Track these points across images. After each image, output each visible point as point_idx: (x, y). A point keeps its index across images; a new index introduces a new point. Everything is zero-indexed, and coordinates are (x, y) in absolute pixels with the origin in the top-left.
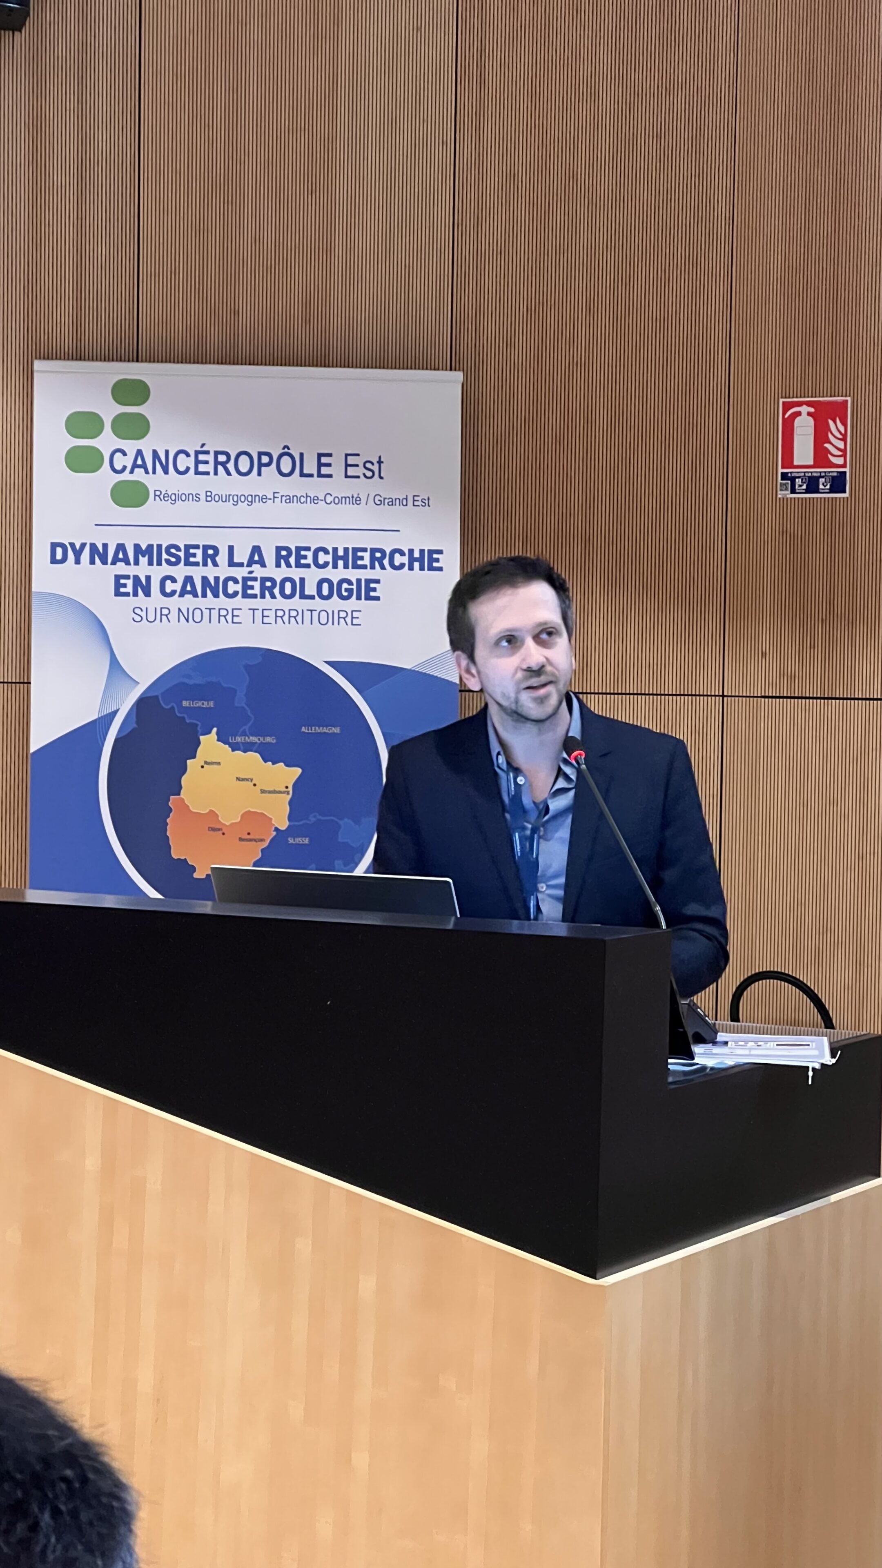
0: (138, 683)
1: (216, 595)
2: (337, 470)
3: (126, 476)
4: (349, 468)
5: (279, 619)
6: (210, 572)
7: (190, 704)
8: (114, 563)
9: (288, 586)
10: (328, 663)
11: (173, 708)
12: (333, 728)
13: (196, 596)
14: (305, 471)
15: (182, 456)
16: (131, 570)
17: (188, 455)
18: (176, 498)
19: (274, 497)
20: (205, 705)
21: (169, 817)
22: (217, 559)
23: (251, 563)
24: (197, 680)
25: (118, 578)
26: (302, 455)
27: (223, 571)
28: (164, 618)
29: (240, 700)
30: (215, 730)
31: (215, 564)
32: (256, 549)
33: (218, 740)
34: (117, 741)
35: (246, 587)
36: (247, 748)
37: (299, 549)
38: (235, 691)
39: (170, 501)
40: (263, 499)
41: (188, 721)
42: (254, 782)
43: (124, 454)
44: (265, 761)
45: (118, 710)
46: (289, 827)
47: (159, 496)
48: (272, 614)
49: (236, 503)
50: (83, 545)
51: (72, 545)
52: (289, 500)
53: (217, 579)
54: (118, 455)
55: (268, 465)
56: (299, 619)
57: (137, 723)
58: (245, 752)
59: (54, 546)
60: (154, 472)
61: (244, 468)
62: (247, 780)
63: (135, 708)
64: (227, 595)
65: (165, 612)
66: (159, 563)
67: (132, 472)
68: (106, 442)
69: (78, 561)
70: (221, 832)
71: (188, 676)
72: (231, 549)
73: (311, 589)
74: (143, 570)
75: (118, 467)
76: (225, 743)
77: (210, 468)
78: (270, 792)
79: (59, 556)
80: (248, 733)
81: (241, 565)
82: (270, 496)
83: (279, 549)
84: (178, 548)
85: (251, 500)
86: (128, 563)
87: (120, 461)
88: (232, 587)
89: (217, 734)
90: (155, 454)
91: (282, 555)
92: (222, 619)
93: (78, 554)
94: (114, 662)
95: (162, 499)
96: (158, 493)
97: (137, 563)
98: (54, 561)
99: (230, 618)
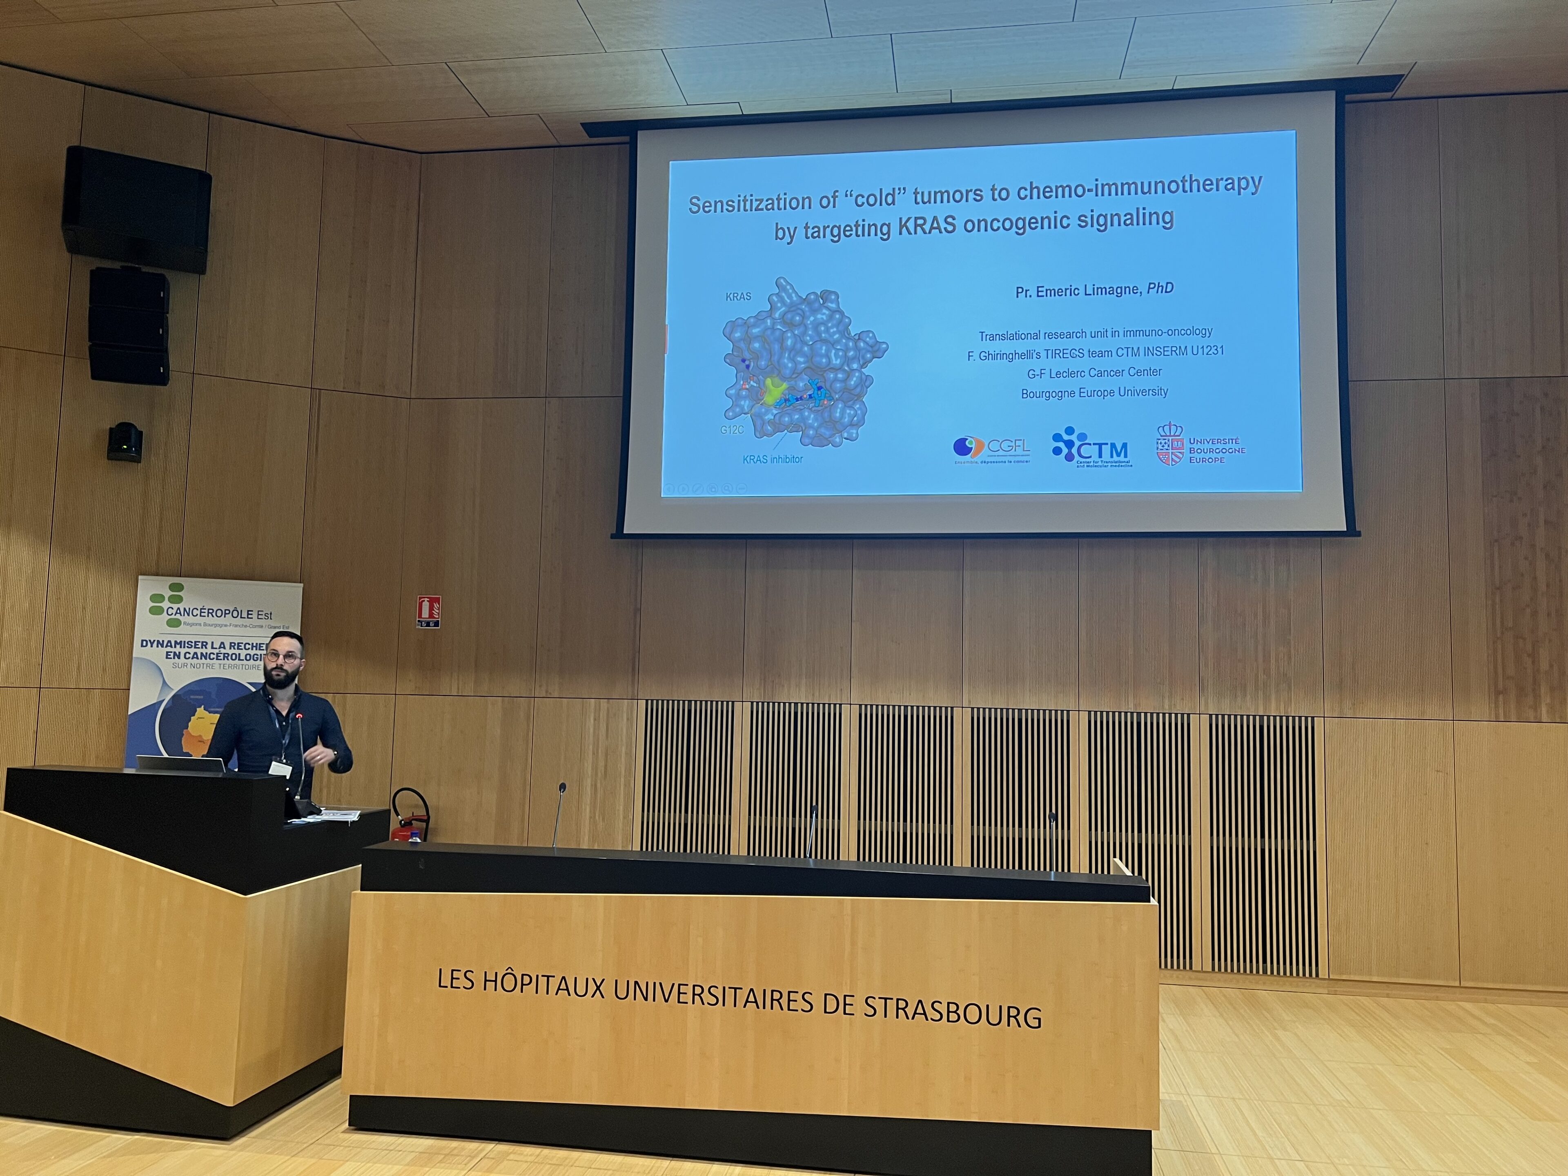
0: (173, 689)
1: (206, 659)
2: (255, 616)
3: (173, 617)
4: (259, 616)
5: (230, 668)
6: (204, 651)
7: (193, 697)
8: (166, 647)
9: (234, 656)
10: (248, 683)
11: (187, 698)
13: (198, 659)
14: (243, 616)
15: (195, 610)
16: (173, 650)
17: (197, 610)
18: (191, 625)
19: (230, 625)
20: (199, 698)
21: (183, 737)
22: (207, 646)
23: (220, 647)
24: (196, 688)
25: (167, 652)
26: (241, 611)
27: (209, 650)
28: (185, 667)
29: (214, 696)
30: (203, 706)
31: (206, 648)
32: (222, 643)
33: (204, 710)
34: (164, 710)
35: (217, 656)
37: (238, 643)
38: (211, 692)
39: (189, 626)
40: (226, 626)
41: (192, 703)
43: (172, 609)
45: (165, 699)
47: (185, 624)
48: (227, 666)
49: (215, 627)
50: (154, 641)
51: (150, 641)
52: (236, 626)
53: (206, 653)
54: (170, 609)
55: (229, 613)
56: (238, 667)
57: (172, 704)
58: (214, 714)
59: (142, 641)
60: (184, 615)
61: (219, 614)
63: (172, 698)
64: (210, 659)
65: (185, 664)
66: (184, 647)
67: (175, 615)
68: (166, 604)
69: (152, 646)
71: (193, 687)
72: (213, 643)
73: (242, 657)
74: (178, 649)
75: (170, 613)
76: (207, 711)
77: (206, 614)
79: (144, 644)
81: (216, 648)
82: (229, 625)
83: (231, 643)
84: (192, 642)
85: (221, 626)
86: (171, 646)
87: (170, 611)
89: (204, 707)
90: (185, 609)
91: (232, 645)
92: (208, 667)
93: (152, 644)
94: (164, 682)
95: (187, 625)
97: (175, 647)
98: (142, 646)
99: (211, 667)
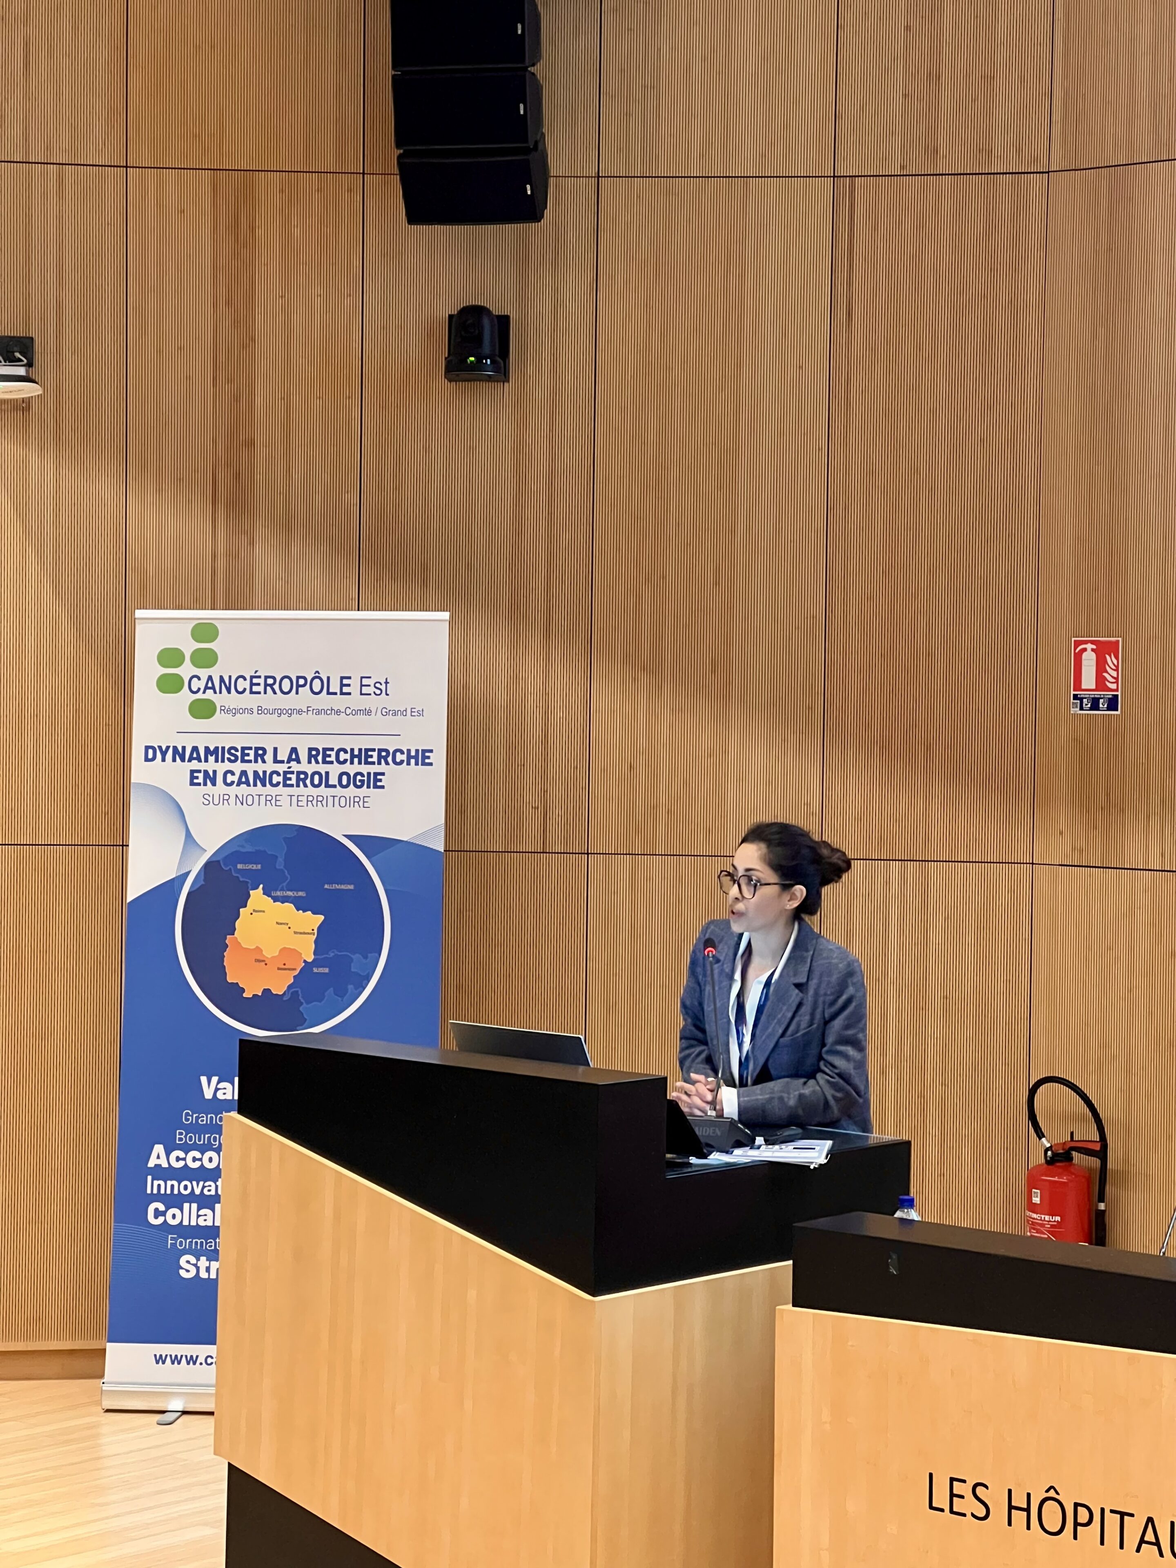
0: (206, 851)
1: (264, 785)
2: (354, 689)
3: (199, 696)
4: (363, 688)
5: (309, 803)
6: (260, 767)
7: (243, 867)
8: (190, 761)
9: (316, 777)
10: (345, 836)
11: (230, 869)
12: (349, 886)
13: (249, 784)
14: (331, 691)
15: (241, 680)
16: (202, 766)
17: (245, 679)
18: (235, 712)
19: (308, 711)
20: (255, 867)
21: (226, 951)
22: (265, 757)
23: (290, 760)
24: (249, 848)
25: (192, 772)
26: (328, 678)
27: (270, 766)
28: (226, 802)
29: (280, 864)
30: (261, 886)
31: (264, 761)
32: (294, 750)
33: (264, 894)
34: (189, 894)
35: (286, 779)
36: (284, 900)
37: (325, 750)
38: (277, 857)
39: (231, 714)
40: (300, 712)
41: (240, 879)
42: (289, 926)
43: (199, 679)
44: (298, 910)
45: (190, 871)
46: (314, 960)
47: (223, 710)
48: (304, 799)
49: (279, 716)
50: (168, 748)
51: (160, 747)
52: (319, 712)
53: (265, 772)
54: (195, 679)
55: (304, 686)
56: (324, 802)
57: (204, 880)
58: (282, 902)
59: (147, 748)
60: (220, 693)
61: (286, 688)
62: (284, 924)
63: (203, 869)
64: (272, 785)
65: (226, 797)
66: (223, 761)
67: (204, 692)
68: (186, 670)
69: (163, 760)
70: (263, 963)
71: (243, 846)
72: (275, 749)
73: (333, 780)
74: (211, 766)
75: (194, 689)
76: (269, 896)
77: (261, 689)
78: (301, 933)
79: (150, 756)
80: (285, 889)
81: (282, 762)
82: (305, 709)
83: (310, 750)
84: (237, 750)
85: (290, 712)
86: (200, 761)
87: (195, 685)
88: (276, 779)
89: (263, 889)
90: (222, 679)
91: (313, 755)
92: (268, 802)
93: (164, 754)
94: (188, 834)
95: (226, 712)
96: (223, 708)
97: (206, 761)
98: (147, 759)
99: (273, 802)
